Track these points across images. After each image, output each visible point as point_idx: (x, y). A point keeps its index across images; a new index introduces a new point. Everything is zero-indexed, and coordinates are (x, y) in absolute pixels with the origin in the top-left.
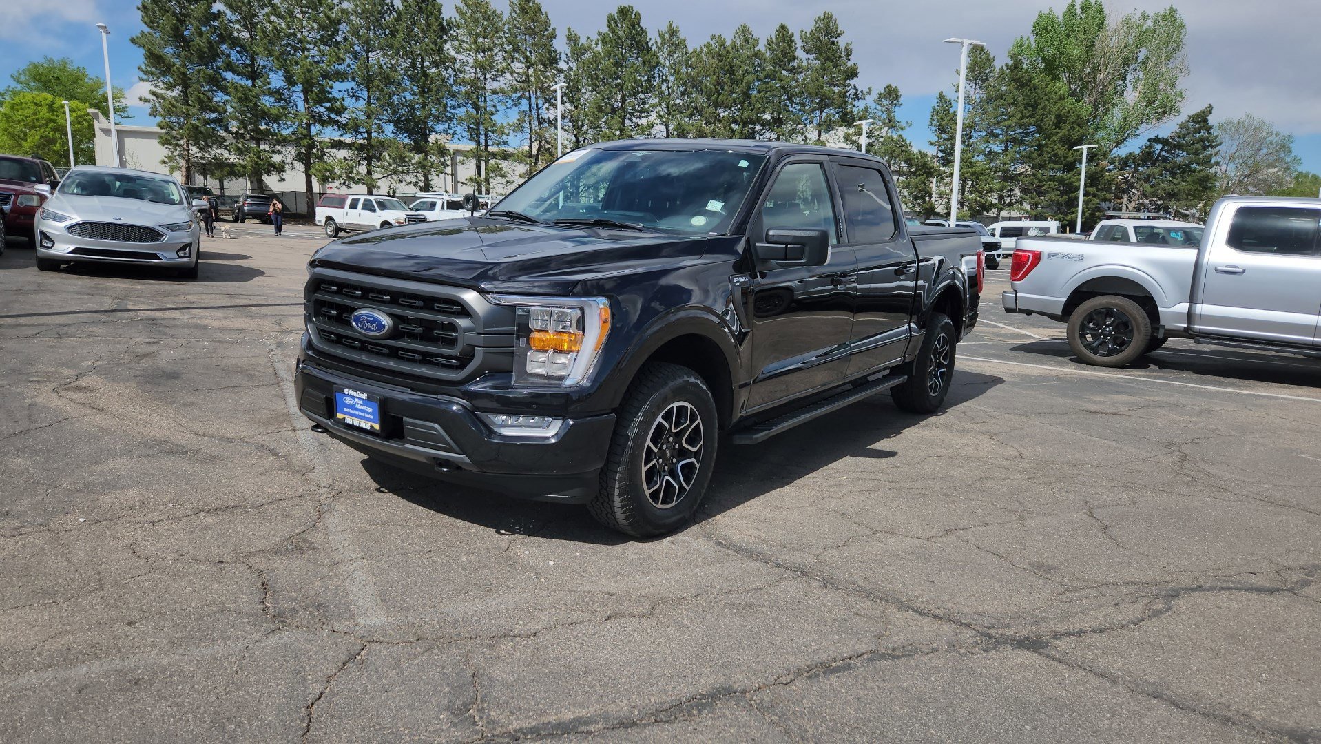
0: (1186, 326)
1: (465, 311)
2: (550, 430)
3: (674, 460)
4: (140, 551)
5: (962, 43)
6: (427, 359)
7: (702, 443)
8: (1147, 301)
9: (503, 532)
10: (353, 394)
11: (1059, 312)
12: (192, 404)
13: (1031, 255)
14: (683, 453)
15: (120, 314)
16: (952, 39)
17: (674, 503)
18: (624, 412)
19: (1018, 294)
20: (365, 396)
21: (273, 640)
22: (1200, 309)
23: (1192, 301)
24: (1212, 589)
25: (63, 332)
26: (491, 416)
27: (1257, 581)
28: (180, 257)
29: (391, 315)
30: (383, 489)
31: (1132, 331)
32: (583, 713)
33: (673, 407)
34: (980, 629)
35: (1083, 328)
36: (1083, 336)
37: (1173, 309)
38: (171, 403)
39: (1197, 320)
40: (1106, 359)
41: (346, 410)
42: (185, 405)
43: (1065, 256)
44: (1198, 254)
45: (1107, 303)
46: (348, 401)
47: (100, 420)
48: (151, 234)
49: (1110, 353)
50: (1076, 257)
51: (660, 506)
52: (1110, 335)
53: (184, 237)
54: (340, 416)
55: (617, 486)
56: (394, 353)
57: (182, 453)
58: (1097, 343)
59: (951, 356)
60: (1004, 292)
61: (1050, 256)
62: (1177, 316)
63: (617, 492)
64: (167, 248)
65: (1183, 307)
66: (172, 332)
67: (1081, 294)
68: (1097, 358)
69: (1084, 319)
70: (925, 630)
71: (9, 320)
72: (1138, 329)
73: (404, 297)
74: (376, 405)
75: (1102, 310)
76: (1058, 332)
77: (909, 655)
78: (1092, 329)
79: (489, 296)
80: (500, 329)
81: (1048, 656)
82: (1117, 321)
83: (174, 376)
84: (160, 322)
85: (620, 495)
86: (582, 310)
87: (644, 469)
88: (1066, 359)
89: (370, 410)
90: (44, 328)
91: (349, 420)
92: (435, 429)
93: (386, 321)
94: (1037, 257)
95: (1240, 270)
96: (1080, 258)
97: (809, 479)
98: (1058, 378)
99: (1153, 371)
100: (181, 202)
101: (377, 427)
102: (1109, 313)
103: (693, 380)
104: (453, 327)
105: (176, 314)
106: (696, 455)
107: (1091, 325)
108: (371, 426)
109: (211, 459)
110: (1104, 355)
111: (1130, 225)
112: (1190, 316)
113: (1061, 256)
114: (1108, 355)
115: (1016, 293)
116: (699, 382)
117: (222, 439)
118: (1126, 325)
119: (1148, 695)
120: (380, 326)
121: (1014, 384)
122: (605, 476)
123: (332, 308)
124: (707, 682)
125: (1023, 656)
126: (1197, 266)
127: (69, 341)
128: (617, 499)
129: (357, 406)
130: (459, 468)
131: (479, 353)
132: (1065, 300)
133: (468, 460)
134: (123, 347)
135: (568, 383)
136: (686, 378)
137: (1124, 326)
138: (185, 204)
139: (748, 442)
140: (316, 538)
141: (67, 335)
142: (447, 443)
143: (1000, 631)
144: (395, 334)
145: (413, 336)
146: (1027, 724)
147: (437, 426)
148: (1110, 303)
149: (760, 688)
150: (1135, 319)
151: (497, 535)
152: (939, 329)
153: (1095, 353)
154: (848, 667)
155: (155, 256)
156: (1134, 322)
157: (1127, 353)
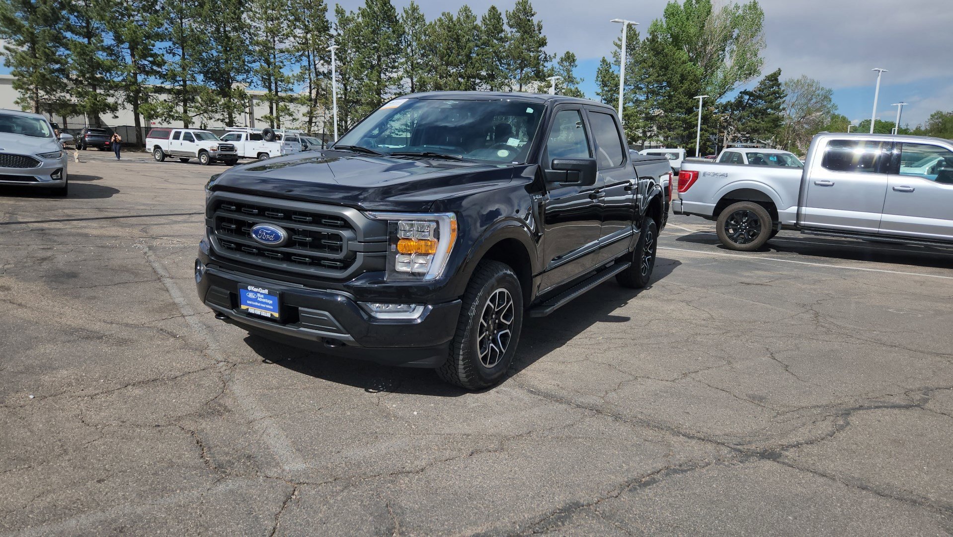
0: (795, 222)
1: (347, 224)
2: (416, 314)
3: (495, 332)
4: (87, 420)
5: (623, 23)
6: (316, 262)
7: (513, 318)
8: (769, 205)
9: (371, 390)
10: (256, 290)
11: (711, 213)
12: (94, 298)
13: (691, 174)
14: (501, 326)
15: (13, 226)
16: (616, 20)
17: (496, 363)
18: (467, 298)
19: (683, 202)
20: (266, 291)
21: (221, 487)
22: (805, 210)
23: (799, 205)
24: (869, 408)
26: (369, 304)
27: (896, 400)
28: (54, 179)
29: (286, 229)
30: (267, 361)
31: (760, 226)
33: (496, 293)
34: (733, 446)
35: (728, 224)
36: (727, 230)
37: (787, 210)
38: (76, 297)
39: (803, 218)
40: (743, 246)
41: (248, 302)
42: (89, 298)
43: (715, 174)
44: (803, 172)
45: (744, 207)
46: (251, 295)
47: (20, 313)
48: (28, 161)
49: (746, 241)
50: (722, 175)
51: (488, 366)
52: (745, 229)
53: (56, 164)
54: (243, 307)
55: (461, 353)
56: (287, 257)
57: (99, 338)
58: (737, 234)
59: (654, 247)
60: (673, 200)
61: (704, 174)
62: (790, 215)
63: (461, 357)
64: (43, 172)
65: (794, 209)
66: (60, 239)
67: (726, 201)
68: (737, 245)
69: (728, 219)
70: (696, 449)
72: (765, 225)
73: (296, 215)
74: (276, 299)
75: (741, 212)
76: (710, 227)
77: (693, 469)
78: (733, 225)
79: (367, 213)
80: (376, 238)
81: (784, 463)
82: (750, 219)
83: (73, 275)
84: (47, 231)
85: (463, 360)
86: (437, 223)
87: (479, 340)
88: (715, 246)
89: (271, 302)
91: (252, 310)
92: (326, 316)
93: (282, 233)
94: (696, 175)
95: (831, 183)
96: (725, 176)
97: (577, 339)
98: (715, 260)
99: (773, 253)
100: (51, 136)
101: (276, 315)
102: (745, 214)
103: (509, 272)
104: (339, 238)
105: (59, 225)
106: (509, 327)
107: (733, 222)
108: (271, 315)
109: (122, 342)
110: (741, 243)
111: (743, 151)
112: (798, 215)
113: (712, 174)
114: (744, 243)
115: (682, 200)
116: (512, 273)
117: (127, 325)
118: (756, 222)
119: (858, 487)
120: (277, 237)
121: (689, 265)
122: (453, 346)
123: (232, 223)
124: (560, 500)
125: (768, 464)
126: (803, 180)
128: (461, 363)
129: (259, 299)
130: (343, 344)
131: (360, 257)
132: (715, 205)
133: (352, 339)
134: (24, 253)
135: (428, 277)
136: (505, 271)
137: (755, 223)
138: (55, 137)
139: (540, 315)
140: (228, 402)
142: (334, 326)
143: (745, 447)
144: (289, 243)
145: (303, 245)
146: (789, 515)
147: (327, 313)
148: (746, 207)
149: (599, 501)
150: (762, 217)
151: (367, 393)
152: (648, 229)
153: (736, 242)
154: (654, 481)
155: (33, 179)
156: (761, 220)
157: (757, 241)
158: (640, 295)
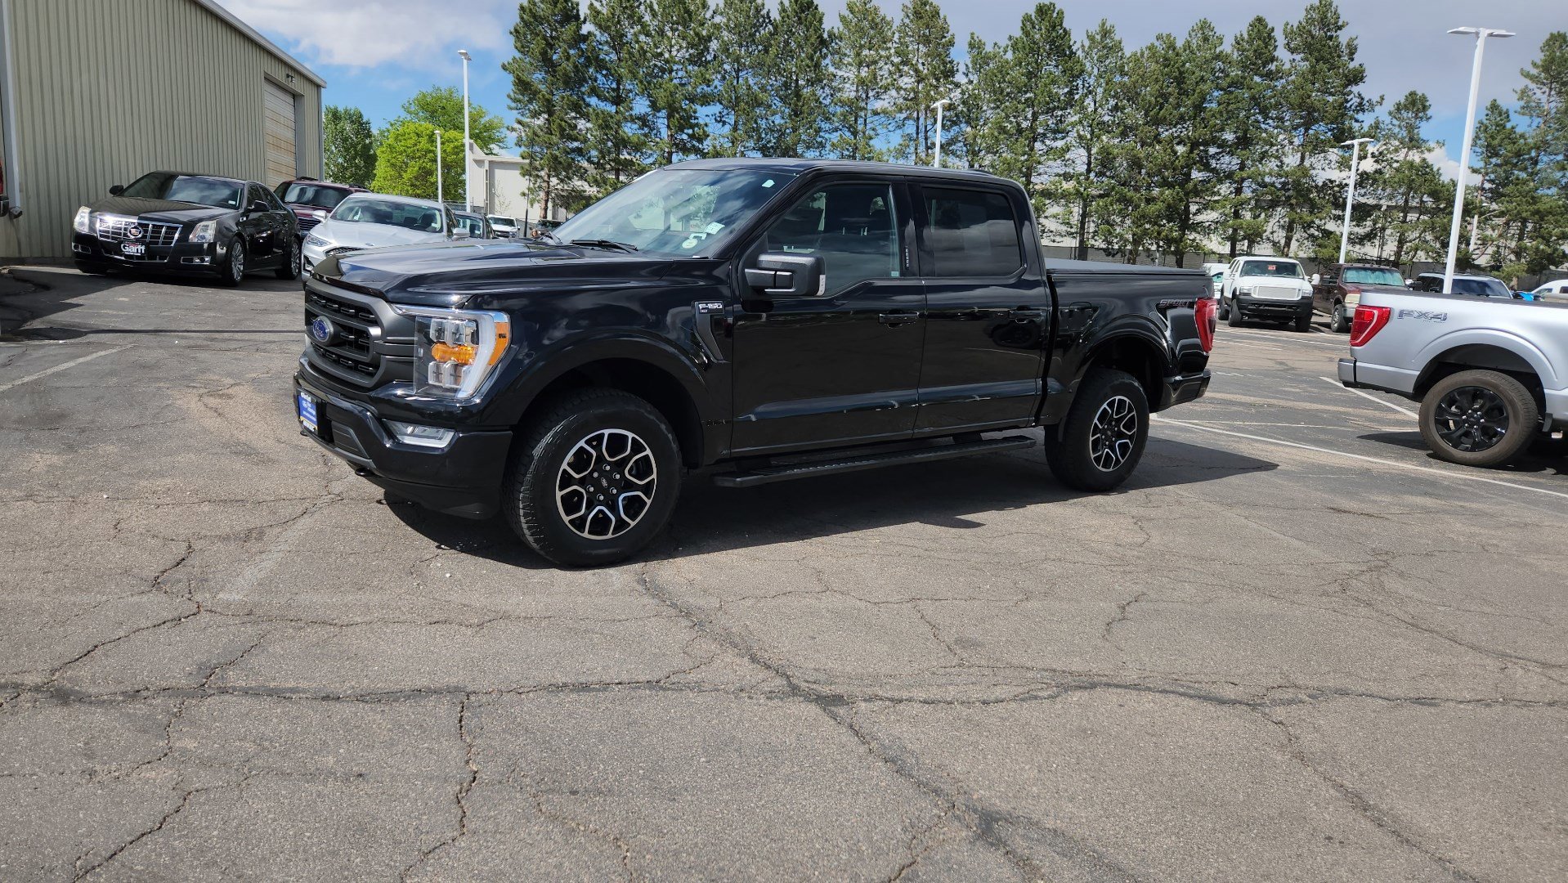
1: (376, 322)
2: (440, 440)
3: (613, 491)
5: (1477, 34)
6: (355, 366)
7: (654, 476)
8: (1531, 380)
9: (443, 546)
10: (305, 396)
11: (1410, 389)
13: (1378, 311)
14: (625, 485)
16: (1461, 29)
17: (610, 536)
18: (526, 431)
19: (1358, 364)
20: (310, 399)
25: (263, 347)
26: (396, 424)
29: (333, 322)
31: (1507, 418)
32: (303, 684)
33: (603, 434)
35: (1443, 411)
37: (1563, 392)
40: (1469, 455)
41: (304, 413)
43: (1422, 315)
45: (1476, 379)
46: (304, 404)
49: (1476, 447)
50: (1436, 317)
51: (586, 535)
52: (1478, 423)
54: (302, 418)
55: (521, 506)
56: (333, 358)
59: (1140, 425)
60: (1341, 360)
61: (1401, 314)
63: (522, 512)
67: (1440, 366)
68: (1457, 453)
69: (1442, 401)
71: (226, 335)
72: (1517, 417)
73: (345, 307)
74: (316, 409)
75: (1469, 389)
76: (1407, 416)
78: (1454, 414)
79: (394, 306)
80: (402, 338)
82: (1488, 405)
85: (525, 515)
86: (476, 323)
87: (559, 493)
88: (1422, 453)
89: (313, 413)
90: (251, 343)
91: (306, 423)
92: (349, 433)
93: (329, 329)
94: (1385, 315)
99: (1539, 475)
100: (441, 230)
101: (317, 429)
102: (1476, 393)
103: (633, 408)
106: (647, 489)
107: (1453, 408)
108: (314, 429)
110: (1466, 450)
113: (1416, 314)
114: (1472, 450)
115: (1355, 362)
118: (1500, 410)
120: (325, 334)
127: (258, 355)
128: (523, 520)
131: (385, 361)
132: (1418, 373)
133: (373, 465)
135: (461, 395)
137: (1497, 411)
138: (445, 232)
139: (730, 484)
141: (265, 351)
142: (357, 447)
144: (337, 341)
145: (347, 344)
147: (352, 431)
148: (1481, 381)
150: (1513, 401)
151: (439, 549)
153: (1455, 446)
156: (1509, 408)
157: (1497, 449)
158: (1071, 501)
